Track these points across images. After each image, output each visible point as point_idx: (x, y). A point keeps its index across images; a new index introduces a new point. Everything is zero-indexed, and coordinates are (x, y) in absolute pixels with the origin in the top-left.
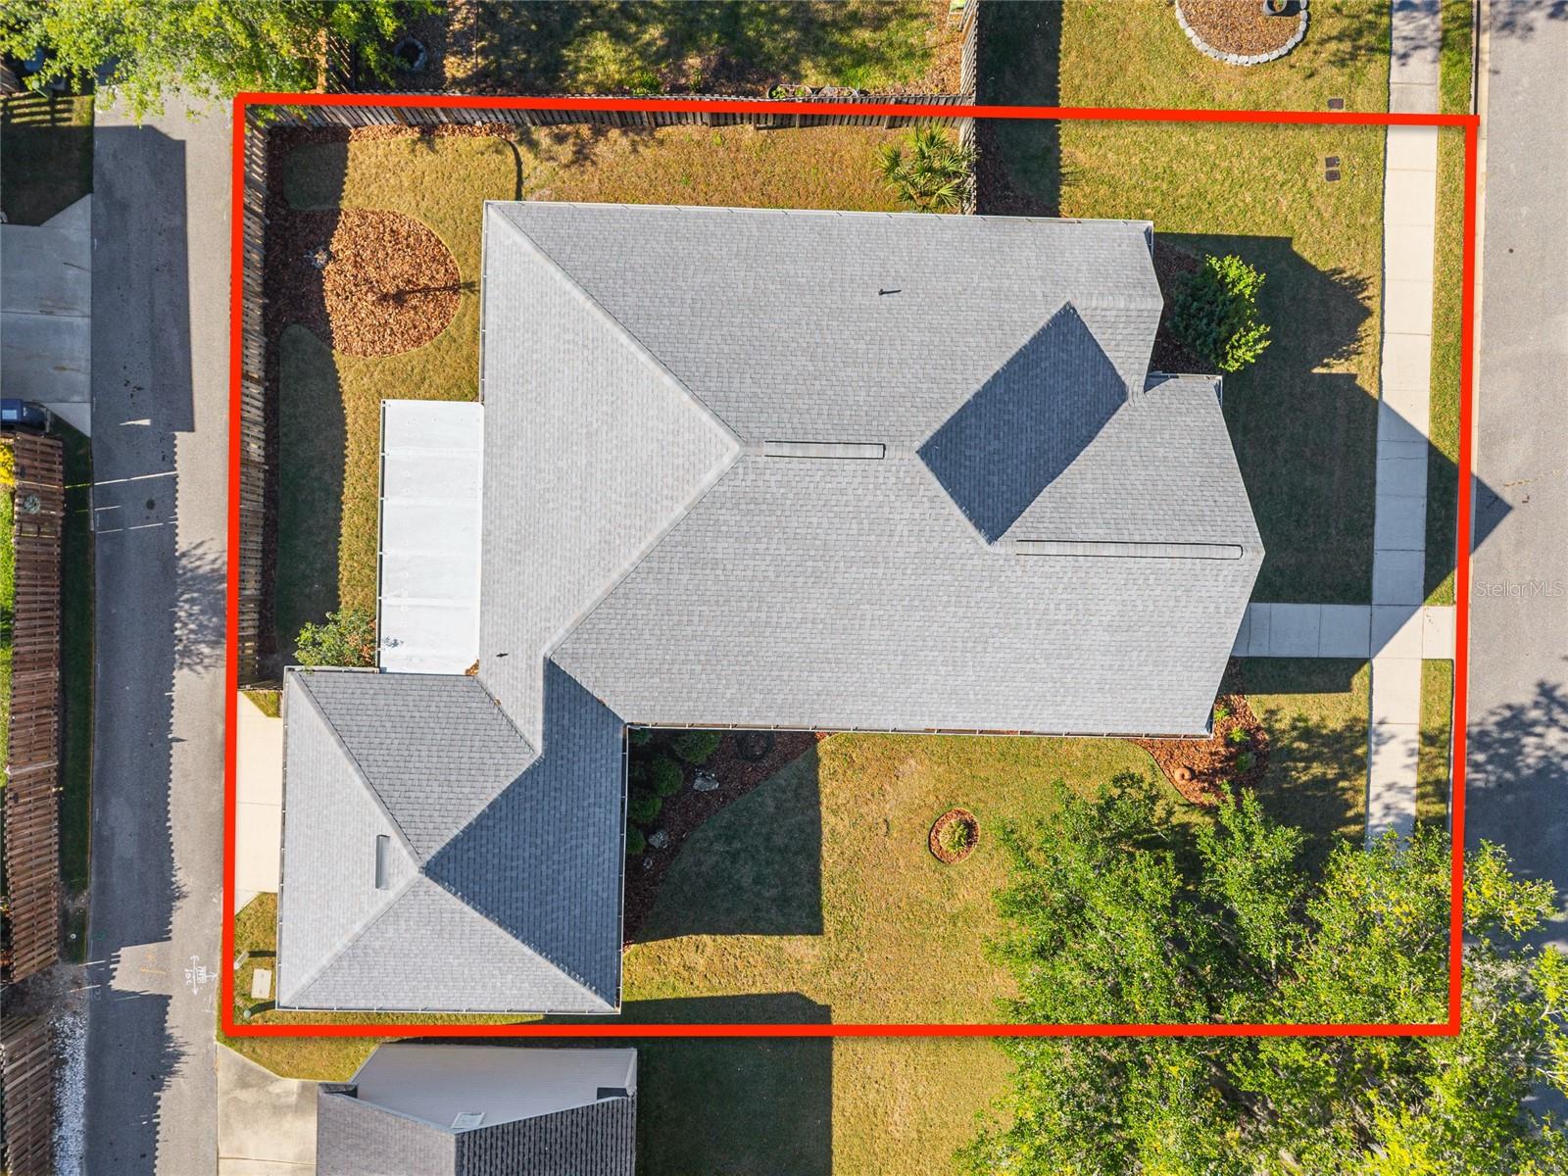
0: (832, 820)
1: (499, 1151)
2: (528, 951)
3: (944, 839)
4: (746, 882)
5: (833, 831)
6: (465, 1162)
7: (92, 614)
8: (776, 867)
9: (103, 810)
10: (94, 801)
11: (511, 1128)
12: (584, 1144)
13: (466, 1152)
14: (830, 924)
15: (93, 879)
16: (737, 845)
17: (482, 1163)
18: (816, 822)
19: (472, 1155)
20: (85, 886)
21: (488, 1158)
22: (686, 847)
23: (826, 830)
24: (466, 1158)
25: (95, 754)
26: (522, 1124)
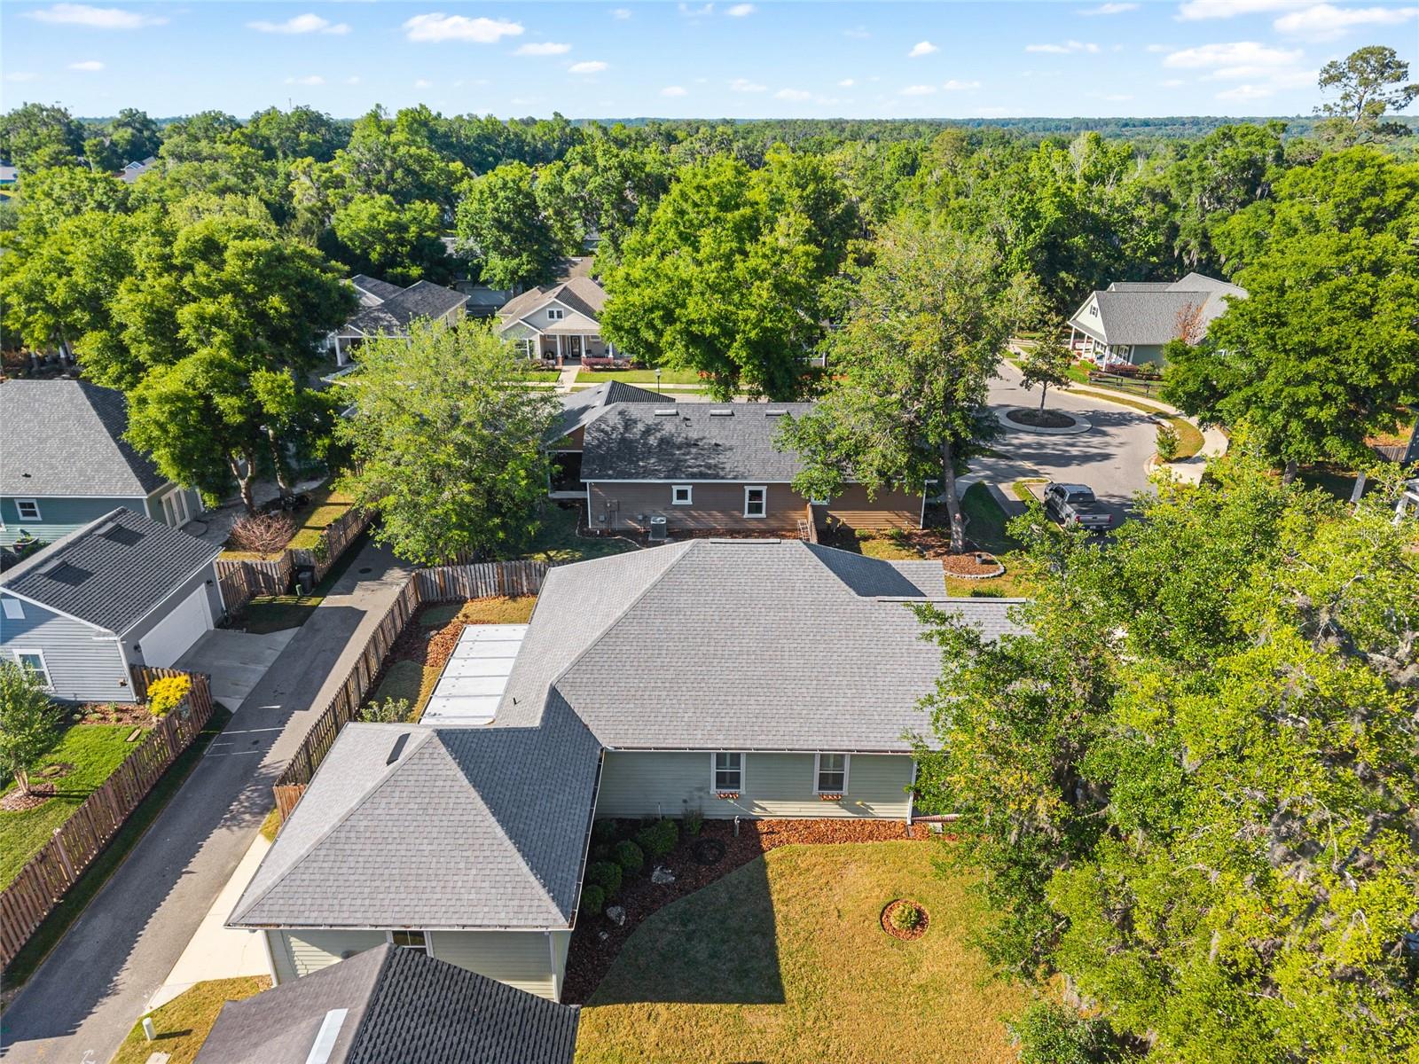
0: (784, 909)
1: (427, 984)
2: (500, 832)
3: (894, 918)
4: (702, 956)
5: (785, 918)
6: (390, 974)
7: (171, 796)
8: (732, 944)
9: (86, 922)
10: (83, 914)
11: (445, 968)
12: (516, 1028)
13: (394, 964)
14: (791, 993)
15: (34, 978)
16: (691, 927)
17: (406, 986)
18: (769, 910)
19: (399, 970)
20: (21, 982)
21: (414, 983)
22: (644, 926)
23: (779, 917)
24: (392, 970)
25: (109, 882)
26: (457, 971)
